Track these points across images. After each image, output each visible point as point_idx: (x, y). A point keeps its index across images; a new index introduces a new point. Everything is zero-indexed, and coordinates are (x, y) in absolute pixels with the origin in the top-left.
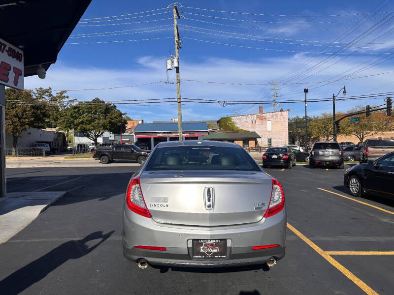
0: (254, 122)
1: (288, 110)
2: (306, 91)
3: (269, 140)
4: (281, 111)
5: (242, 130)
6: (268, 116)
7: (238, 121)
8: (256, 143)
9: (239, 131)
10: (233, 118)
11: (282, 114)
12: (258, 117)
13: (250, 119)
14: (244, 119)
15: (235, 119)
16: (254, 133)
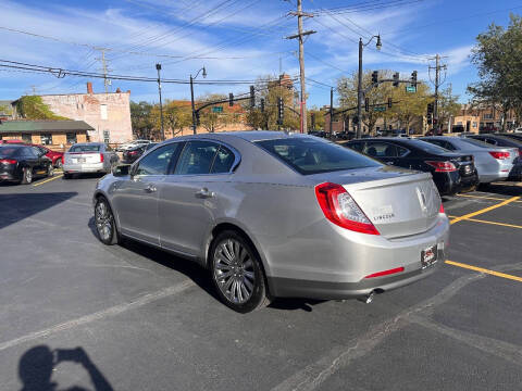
0: (80, 106)
1: (129, 92)
2: (159, 67)
3: (106, 134)
4: (118, 92)
5: (63, 118)
6: (101, 97)
7: (52, 103)
8: (88, 138)
9: (56, 119)
10: (44, 98)
11: (120, 98)
12: (86, 99)
13: (72, 100)
14: (63, 100)
15: (47, 100)
16: (82, 122)
